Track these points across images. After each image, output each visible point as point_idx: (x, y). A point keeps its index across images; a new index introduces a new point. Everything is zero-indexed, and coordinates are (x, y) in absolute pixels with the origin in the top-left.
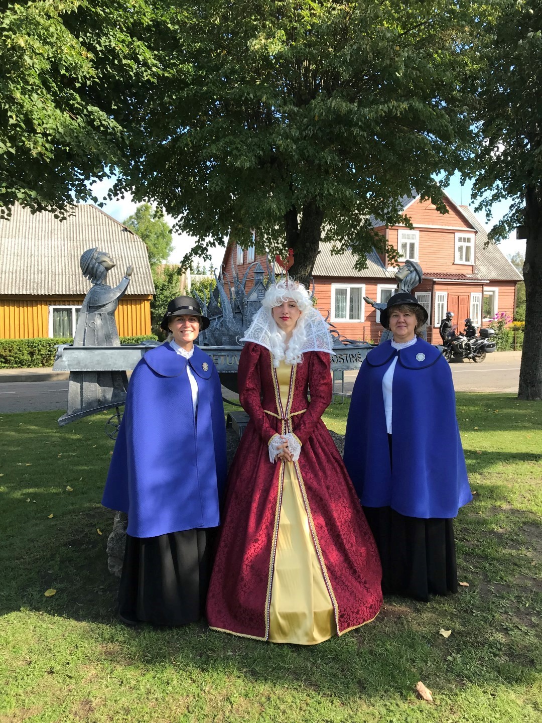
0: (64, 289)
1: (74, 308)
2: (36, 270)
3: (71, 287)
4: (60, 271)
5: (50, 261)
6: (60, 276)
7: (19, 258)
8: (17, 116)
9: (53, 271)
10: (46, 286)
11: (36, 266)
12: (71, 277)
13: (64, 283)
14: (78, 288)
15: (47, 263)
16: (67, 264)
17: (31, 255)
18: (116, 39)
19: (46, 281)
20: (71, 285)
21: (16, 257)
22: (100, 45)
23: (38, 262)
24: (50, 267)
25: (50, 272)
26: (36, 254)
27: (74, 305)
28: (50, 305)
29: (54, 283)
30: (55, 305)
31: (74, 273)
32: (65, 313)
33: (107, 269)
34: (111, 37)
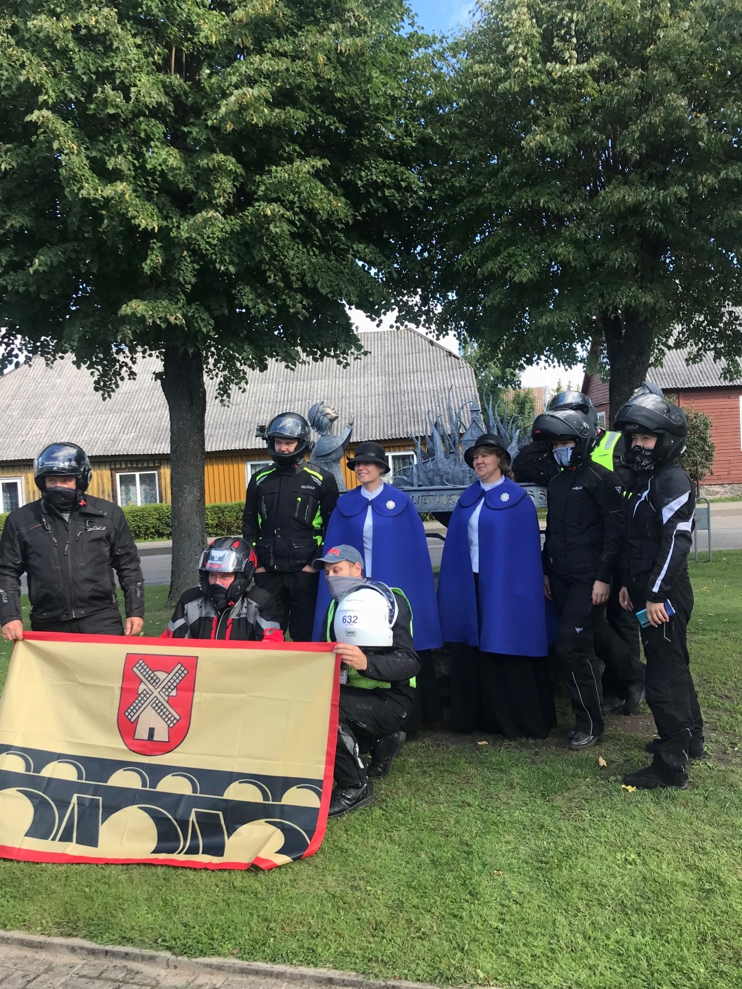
0: (378, 434)
2: (347, 414)
3: (385, 431)
4: (374, 412)
5: (362, 402)
6: (374, 419)
9: (366, 413)
10: (359, 432)
11: (348, 409)
12: (385, 418)
13: (378, 426)
14: (393, 431)
15: (359, 405)
16: (381, 403)
19: (359, 426)
20: (386, 426)
22: (362, 181)
23: (349, 404)
24: (363, 409)
25: (363, 415)
26: (348, 394)
27: (390, 451)
29: (366, 427)
31: (389, 413)
33: (332, 420)
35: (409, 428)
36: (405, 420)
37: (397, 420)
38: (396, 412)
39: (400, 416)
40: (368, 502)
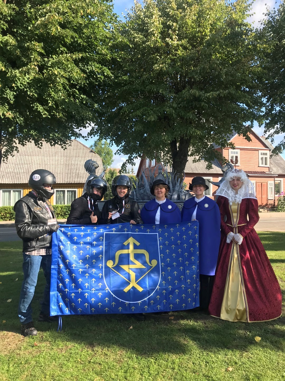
0: (62, 181)
1: (66, 190)
3: (65, 180)
4: (60, 172)
5: (55, 167)
6: (60, 174)
7: (40, 165)
8: (52, 102)
9: (57, 172)
12: (65, 175)
13: (62, 178)
14: (68, 180)
15: (53, 168)
16: (63, 168)
17: (46, 164)
18: (94, 67)
20: (65, 178)
21: (38, 165)
23: (49, 167)
24: (55, 170)
25: (55, 172)
26: (48, 163)
27: (66, 188)
28: (55, 188)
30: (57, 188)
31: (66, 173)
32: (62, 193)
33: (96, 168)
34: (93, 66)
35: (75, 179)
36: (73, 176)
37: (70, 175)
38: (70, 172)
39: (71, 174)
40: (196, 203)
